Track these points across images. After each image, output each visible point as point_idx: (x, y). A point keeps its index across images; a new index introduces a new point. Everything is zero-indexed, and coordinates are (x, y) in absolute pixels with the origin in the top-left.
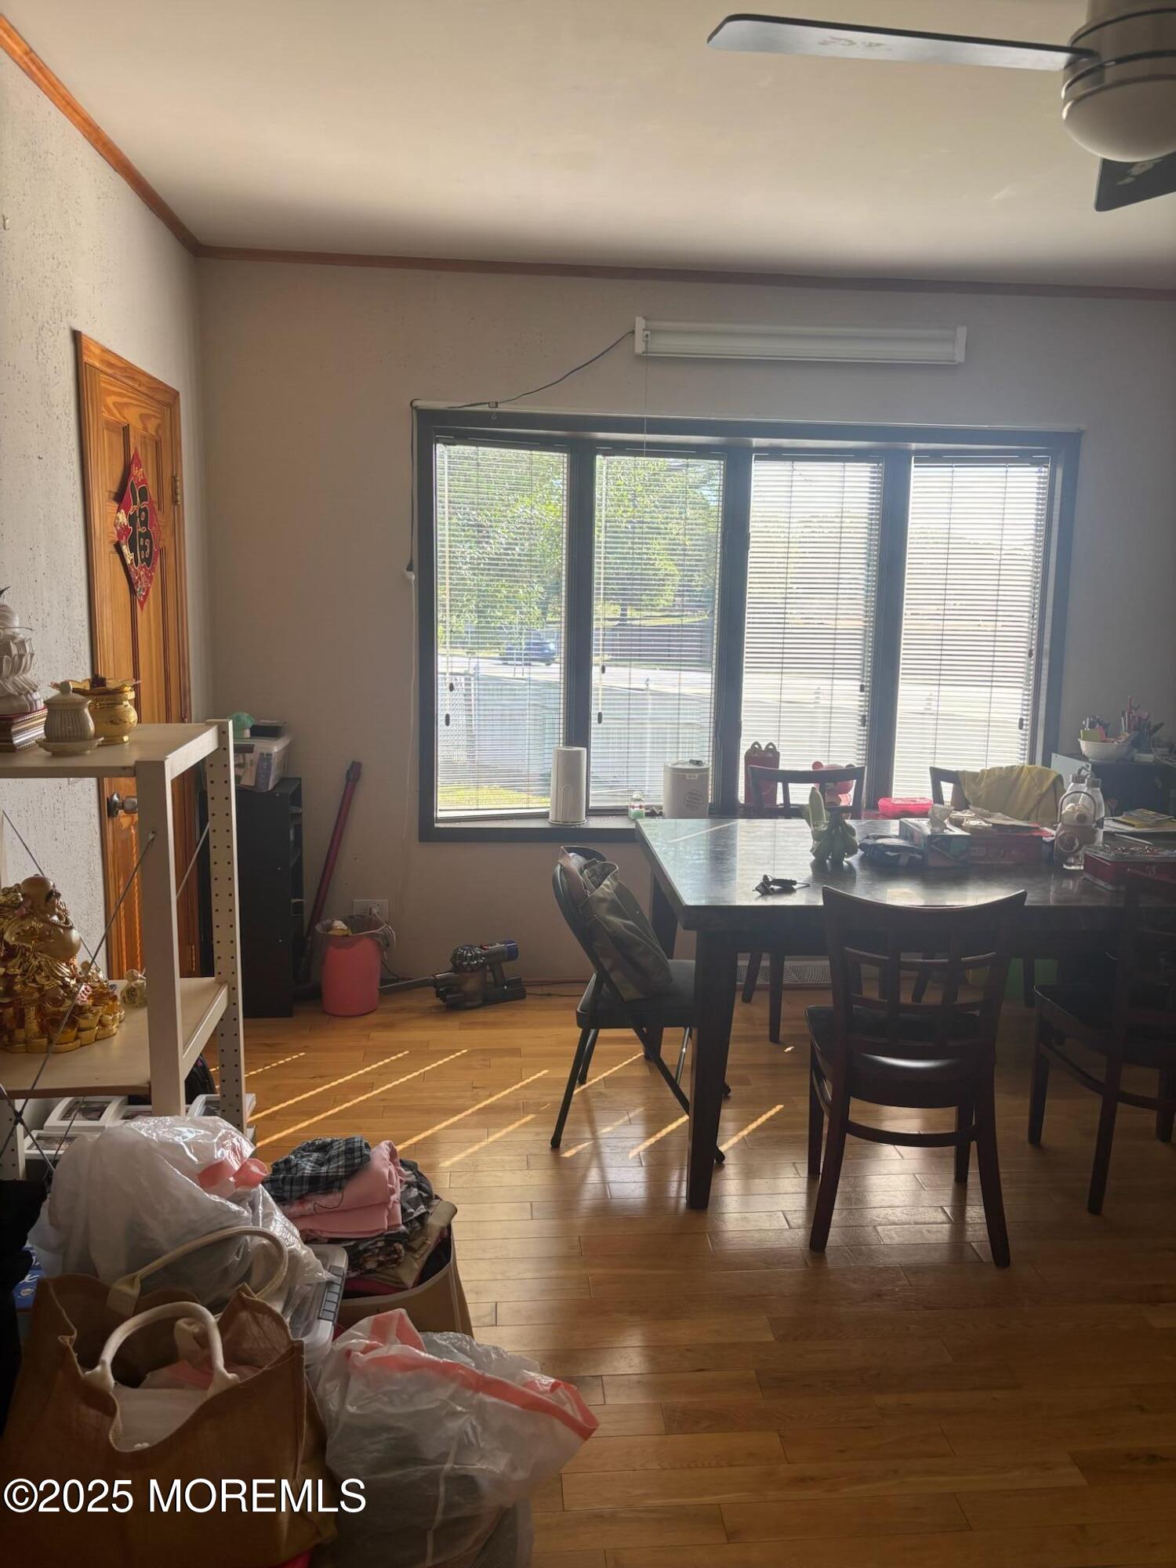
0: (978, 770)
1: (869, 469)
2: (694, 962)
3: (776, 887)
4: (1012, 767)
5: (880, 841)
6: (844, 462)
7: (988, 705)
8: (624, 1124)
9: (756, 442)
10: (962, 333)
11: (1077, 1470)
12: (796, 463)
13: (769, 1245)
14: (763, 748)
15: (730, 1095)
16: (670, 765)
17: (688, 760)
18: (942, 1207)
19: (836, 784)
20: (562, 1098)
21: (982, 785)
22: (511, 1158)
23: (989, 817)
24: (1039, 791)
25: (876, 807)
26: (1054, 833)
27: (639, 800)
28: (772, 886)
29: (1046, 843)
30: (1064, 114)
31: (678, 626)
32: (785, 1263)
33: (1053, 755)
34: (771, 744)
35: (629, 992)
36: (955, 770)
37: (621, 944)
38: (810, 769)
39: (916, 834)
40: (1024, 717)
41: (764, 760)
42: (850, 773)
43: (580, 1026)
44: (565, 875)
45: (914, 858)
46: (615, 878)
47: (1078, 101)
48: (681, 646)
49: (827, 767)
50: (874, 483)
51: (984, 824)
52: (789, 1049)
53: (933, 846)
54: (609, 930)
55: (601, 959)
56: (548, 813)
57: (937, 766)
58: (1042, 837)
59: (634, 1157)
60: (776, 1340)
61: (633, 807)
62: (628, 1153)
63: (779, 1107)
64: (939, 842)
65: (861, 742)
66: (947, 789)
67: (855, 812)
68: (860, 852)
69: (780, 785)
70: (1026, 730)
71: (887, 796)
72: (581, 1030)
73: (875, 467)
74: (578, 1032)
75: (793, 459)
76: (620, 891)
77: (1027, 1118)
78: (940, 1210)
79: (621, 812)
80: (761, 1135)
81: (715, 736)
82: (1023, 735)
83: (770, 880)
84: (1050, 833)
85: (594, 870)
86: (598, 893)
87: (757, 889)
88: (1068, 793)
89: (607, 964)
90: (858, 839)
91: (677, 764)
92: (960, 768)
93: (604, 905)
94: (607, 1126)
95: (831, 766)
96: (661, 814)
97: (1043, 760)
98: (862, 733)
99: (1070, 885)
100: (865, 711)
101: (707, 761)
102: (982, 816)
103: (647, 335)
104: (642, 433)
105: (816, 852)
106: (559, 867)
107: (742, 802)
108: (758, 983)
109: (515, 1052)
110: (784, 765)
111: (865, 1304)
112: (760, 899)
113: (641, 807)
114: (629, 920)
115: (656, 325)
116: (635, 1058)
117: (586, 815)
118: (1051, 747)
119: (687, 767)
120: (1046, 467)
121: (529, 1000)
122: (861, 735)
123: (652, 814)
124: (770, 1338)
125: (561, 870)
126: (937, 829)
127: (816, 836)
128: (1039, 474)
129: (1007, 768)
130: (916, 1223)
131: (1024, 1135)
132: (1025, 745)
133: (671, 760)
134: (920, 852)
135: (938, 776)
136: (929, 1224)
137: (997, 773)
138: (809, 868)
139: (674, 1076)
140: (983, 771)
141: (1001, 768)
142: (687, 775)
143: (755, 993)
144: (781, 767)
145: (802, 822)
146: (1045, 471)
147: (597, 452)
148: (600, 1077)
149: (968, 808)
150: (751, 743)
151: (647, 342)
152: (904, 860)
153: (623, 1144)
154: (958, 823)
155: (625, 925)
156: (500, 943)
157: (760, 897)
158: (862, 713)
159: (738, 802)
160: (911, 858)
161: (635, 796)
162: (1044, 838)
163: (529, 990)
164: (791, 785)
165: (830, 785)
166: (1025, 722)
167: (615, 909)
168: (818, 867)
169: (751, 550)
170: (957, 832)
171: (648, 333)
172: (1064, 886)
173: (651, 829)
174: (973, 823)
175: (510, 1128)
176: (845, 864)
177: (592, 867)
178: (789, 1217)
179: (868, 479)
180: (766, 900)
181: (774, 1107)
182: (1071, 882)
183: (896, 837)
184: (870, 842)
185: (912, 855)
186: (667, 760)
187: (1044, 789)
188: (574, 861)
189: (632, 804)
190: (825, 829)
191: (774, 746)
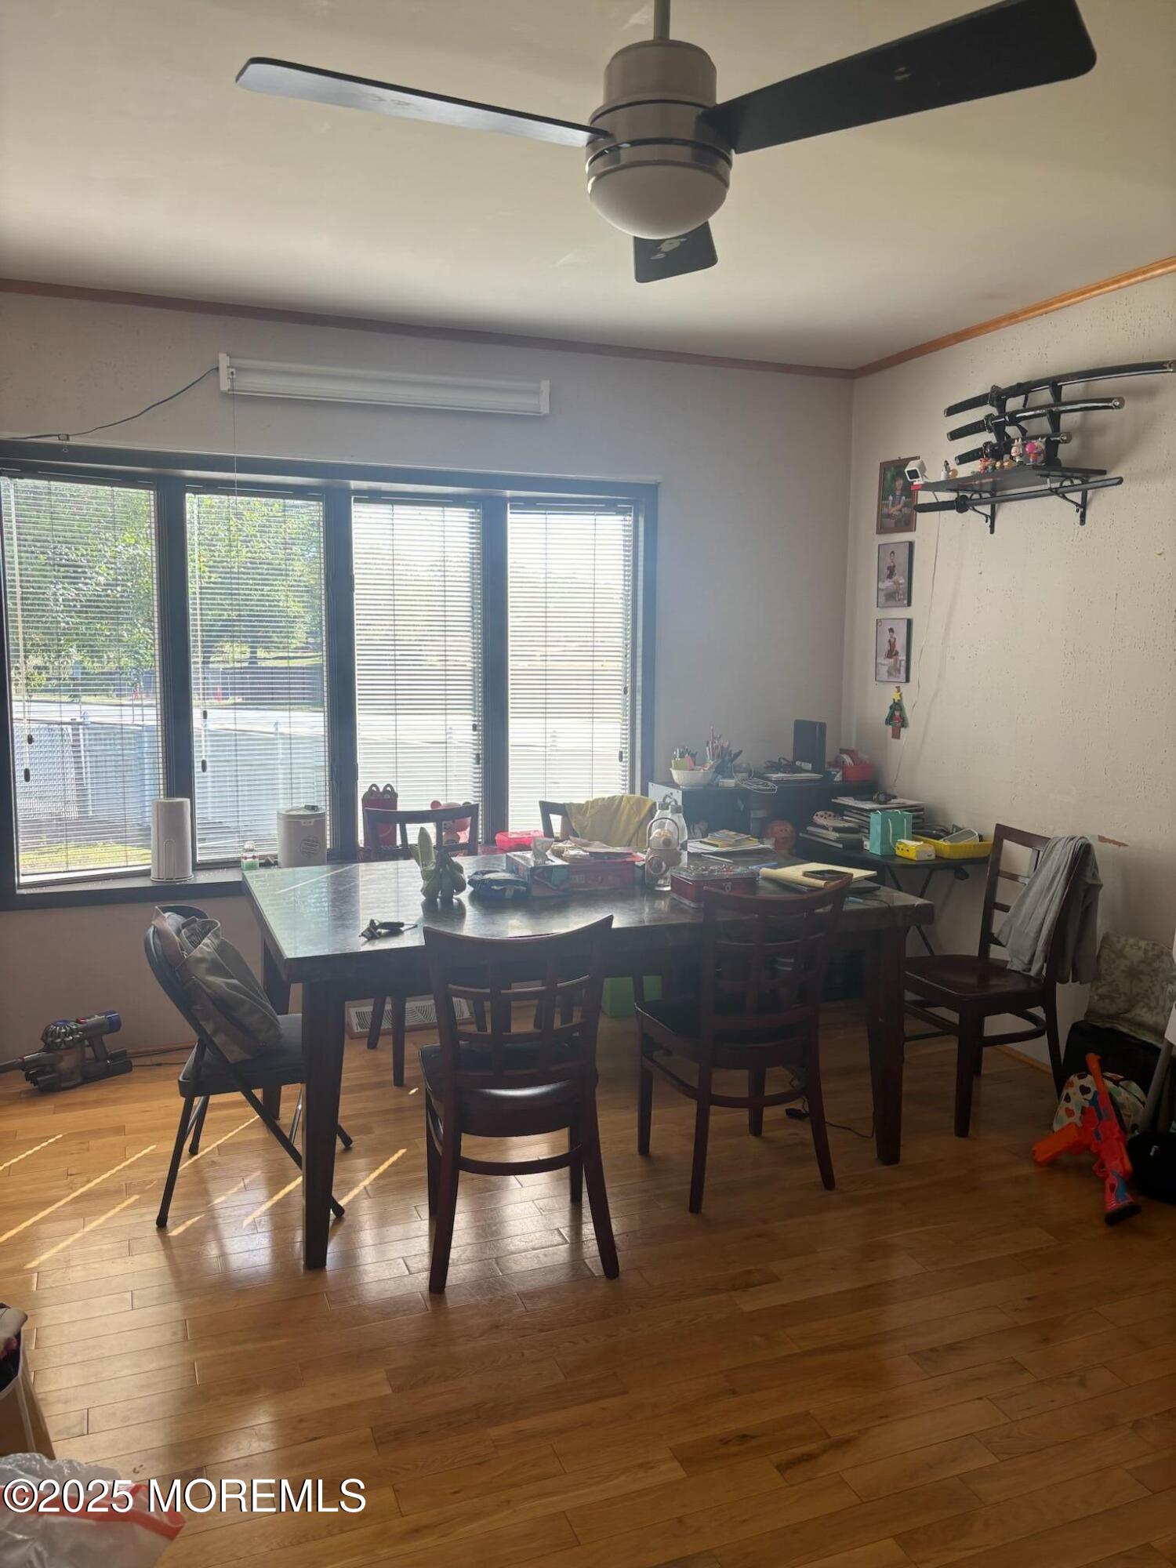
0: (583, 801)
1: (468, 515)
2: (301, 1015)
3: (383, 931)
4: (615, 796)
5: (487, 876)
6: (443, 507)
7: (590, 740)
8: (239, 1192)
9: (354, 484)
10: (545, 385)
11: (676, 1464)
12: (395, 507)
13: (388, 1295)
14: (381, 790)
15: (351, 1146)
16: (283, 812)
17: (303, 805)
18: (558, 1230)
19: (454, 822)
20: (167, 1173)
21: (588, 815)
22: (109, 1246)
23: (587, 846)
24: (637, 819)
25: (494, 842)
26: (644, 857)
27: (252, 850)
28: (379, 930)
29: (637, 866)
30: (589, 189)
31: (286, 668)
32: (404, 1311)
33: (650, 784)
34: (388, 785)
35: (235, 1054)
36: (561, 802)
37: (223, 1005)
38: (429, 808)
39: (520, 867)
40: (623, 750)
41: (383, 801)
42: (469, 810)
43: (183, 1095)
44: (159, 935)
45: (519, 890)
46: (216, 936)
47: (600, 177)
48: (290, 689)
49: (445, 805)
50: (473, 528)
51: (582, 853)
52: (413, 1091)
53: (536, 877)
54: (209, 991)
55: (202, 1023)
56: (149, 870)
57: (549, 800)
58: (634, 862)
59: (249, 1225)
60: (393, 1391)
61: (246, 858)
62: (242, 1221)
63: (402, 1152)
64: (543, 873)
65: (477, 780)
66: (556, 821)
67: (470, 849)
68: (469, 889)
69: (398, 826)
70: (626, 762)
71: (504, 831)
72: (184, 1099)
73: (472, 513)
74: (181, 1102)
75: (393, 503)
76: (222, 949)
77: (636, 1130)
78: (556, 1232)
79: (233, 864)
80: (383, 1182)
81: (331, 779)
82: (623, 766)
83: (377, 924)
84: (642, 857)
85: (193, 929)
86: (196, 953)
87: (362, 935)
88: (655, 819)
89: (209, 1028)
90: (466, 875)
91: (292, 810)
92: (567, 801)
93: (204, 966)
94: (220, 1196)
95: (449, 805)
96: (276, 863)
97: (642, 790)
98: (477, 771)
99: (663, 905)
100: (479, 749)
101: (324, 806)
102: (581, 846)
103: (232, 373)
104: (233, 472)
105: (425, 891)
106: (151, 930)
107: (362, 845)
108: (382, 1028)
109: (120, 1130)
110: (402, 806)
111: (482, 1338)
112: (368, 944)
113: (254, 857)
114: (233, 978)
115: (238, 362)
116: (252, 1120)
117: (193, 870)
118: (649, 776)
119: (301, 813)
120: (630, 516)
121: (135, 1073)
122: (475, 773)
123: (267, 864)
124: (388, 1390)
125: (154, 932)
126: (540, 861)
127: (426, 876)
128: (624, 523)
129: (609, 798)
130: (534, 1249)
131: (634, 1147)
132: (625, 776)
133: (284, 806)
134: (525, 884)
135: (547, 809)
136: (546, 1247)
137: (600, 803)
138: (420, 907)
139: (288, 1136)
140: (587, 802)
141: (603, 799)
142: (302, 821)
143: (381, 1038)
144: (400, 808)
145: (412, 863)
146: (630, 519)
147: (186, 490)
148: (214, 1145)
149: (569, 839)
150: (369, 785)
151: (232, 380)
152: (509, 893)
153: (235, 1213)
154: (558, 854)
155: (227, 984)
156: (99, 1015)
157: (366, 942)
158: (476, 752)
159: (358, 845)
160: (517, 891)
161: (247, 847)
162: (636, 863)
163: (134, 1062)
164: (408, 826)
165: (449, 823)
166: (624, 755)
167: (216, 968)
168: (429, 907)
169: (356, 592)
170: (558, 862)
171: (234, 370)
172: (656, 906)
173: (259, 883)
174: (572, 852)
175: (110, 1214)
176: (455, 901)
177: (193, 926)
178: (409, 1263)
179: (468, 525)
180: (373, 945)
181: (397, 1152)
182: (663, 902)
183: (504, 871)
184: (478, 877)
185: (517, 887)
186: (281, 806)
187: (643, 815)
188: (170, 922)
189: (244, 855)
190: (433, 868)
191: (391, 787)
